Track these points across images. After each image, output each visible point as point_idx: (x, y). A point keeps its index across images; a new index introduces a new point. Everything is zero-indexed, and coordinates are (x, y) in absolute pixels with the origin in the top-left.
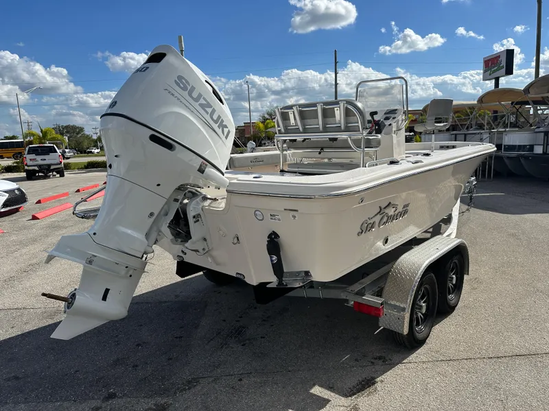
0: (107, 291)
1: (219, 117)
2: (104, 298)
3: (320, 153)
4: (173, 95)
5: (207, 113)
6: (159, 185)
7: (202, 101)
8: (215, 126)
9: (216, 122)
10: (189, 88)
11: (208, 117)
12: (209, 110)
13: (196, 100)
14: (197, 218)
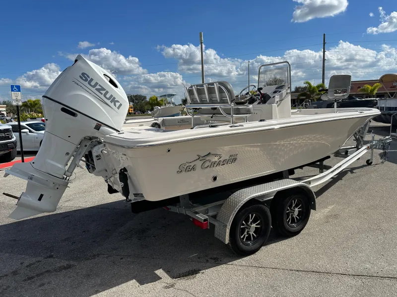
0: (42, 196)
1: (112, 96)
2: (40, 199)
3: (212, 117)
4: (78, 84)
5: (102, 94)
6: (69, 137)
7: (98, 87)
8: (108, 102)
9: (108, 99)
10: (89, 79)
11: (102, 97)
12: (103, 92)
13: (94, 87)
14: (98, 157)
